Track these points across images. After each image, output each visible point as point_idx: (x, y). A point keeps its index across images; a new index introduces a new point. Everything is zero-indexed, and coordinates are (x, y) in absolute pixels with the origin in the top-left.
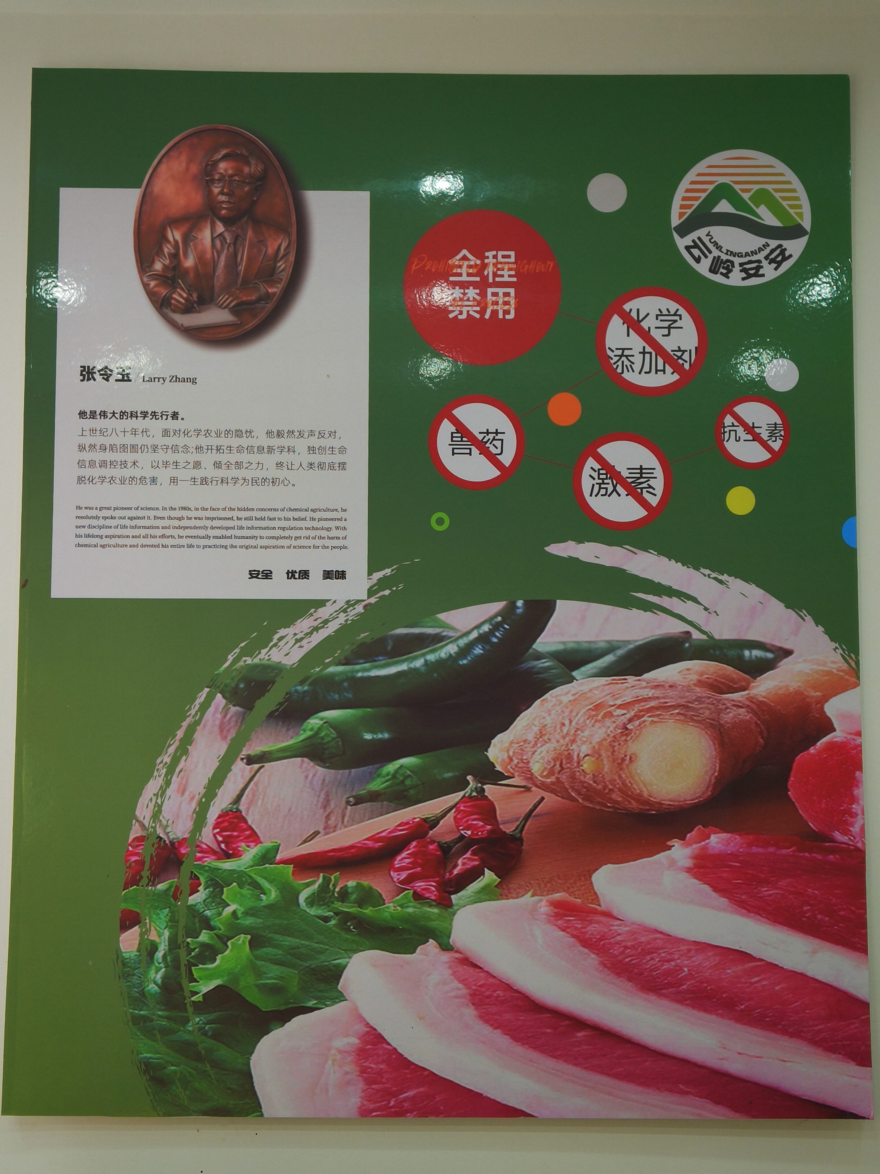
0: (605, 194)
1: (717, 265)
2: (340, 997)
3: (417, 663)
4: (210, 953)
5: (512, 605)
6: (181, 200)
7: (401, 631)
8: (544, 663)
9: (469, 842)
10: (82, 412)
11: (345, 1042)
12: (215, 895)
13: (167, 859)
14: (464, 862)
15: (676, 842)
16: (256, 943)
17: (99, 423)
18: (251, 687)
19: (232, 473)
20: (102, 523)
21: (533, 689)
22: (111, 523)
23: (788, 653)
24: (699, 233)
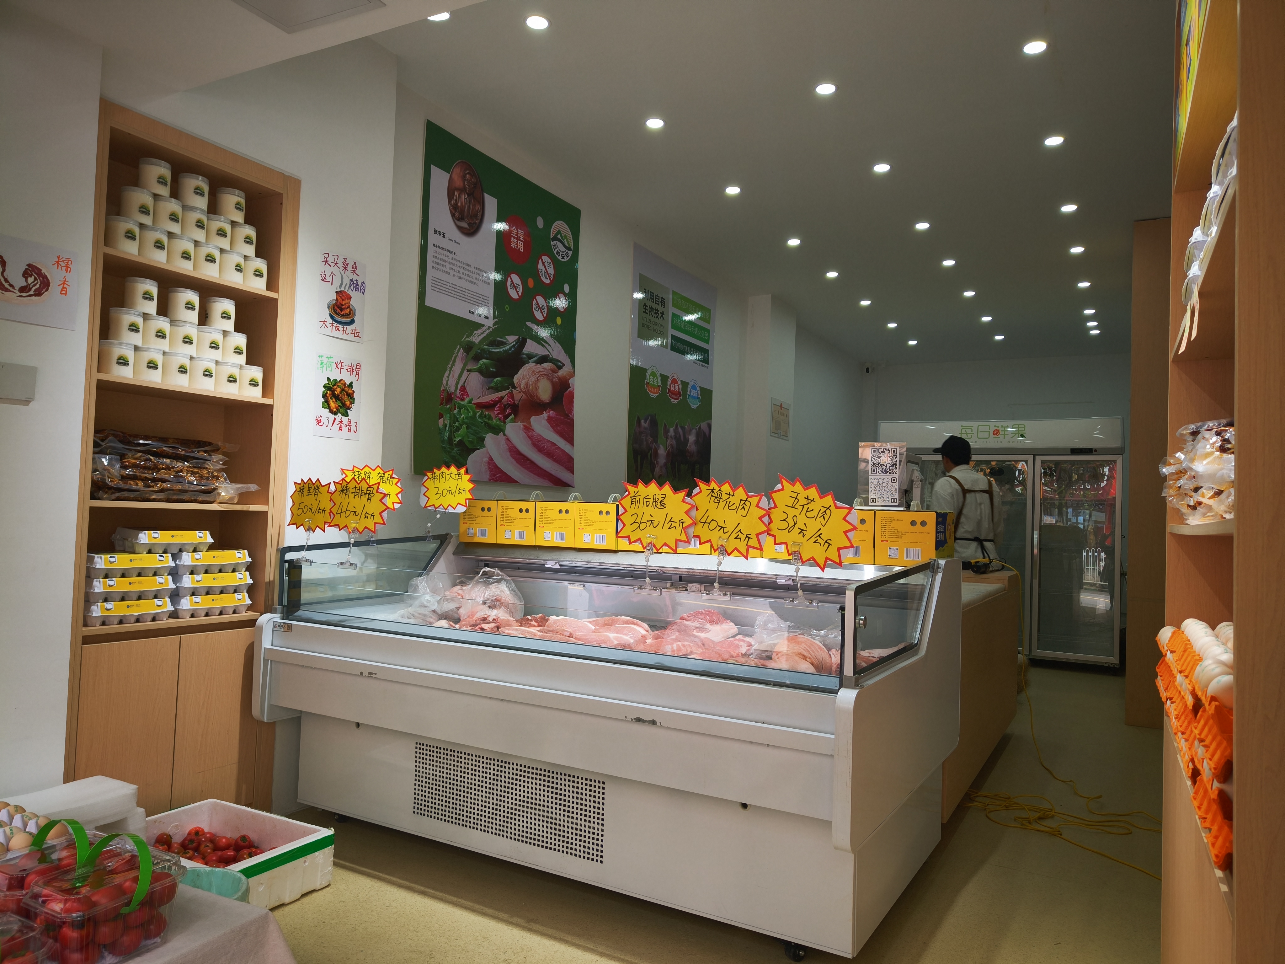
0: (540, 223)
1: (558, 253)
2: (484, 446)
3: (502, 350)
4: (458, 429)
5: (519, 337)
6: (458, 183)
7: (499, 339)
8: (524, 356)
9: (509, 405)
10: (434, 245)
11: (486, 459)
12: (459, 411)
13: (449, 398)
14: (508, 411)
15: (544, 412)
16: (468, 428)
17: (437, 249)
18: (468, 348)
19: (466, 277)
20: (437, 283)
21: (521, 363)
22: (439, 284)
23: (564, 365)
24: (555, 242)
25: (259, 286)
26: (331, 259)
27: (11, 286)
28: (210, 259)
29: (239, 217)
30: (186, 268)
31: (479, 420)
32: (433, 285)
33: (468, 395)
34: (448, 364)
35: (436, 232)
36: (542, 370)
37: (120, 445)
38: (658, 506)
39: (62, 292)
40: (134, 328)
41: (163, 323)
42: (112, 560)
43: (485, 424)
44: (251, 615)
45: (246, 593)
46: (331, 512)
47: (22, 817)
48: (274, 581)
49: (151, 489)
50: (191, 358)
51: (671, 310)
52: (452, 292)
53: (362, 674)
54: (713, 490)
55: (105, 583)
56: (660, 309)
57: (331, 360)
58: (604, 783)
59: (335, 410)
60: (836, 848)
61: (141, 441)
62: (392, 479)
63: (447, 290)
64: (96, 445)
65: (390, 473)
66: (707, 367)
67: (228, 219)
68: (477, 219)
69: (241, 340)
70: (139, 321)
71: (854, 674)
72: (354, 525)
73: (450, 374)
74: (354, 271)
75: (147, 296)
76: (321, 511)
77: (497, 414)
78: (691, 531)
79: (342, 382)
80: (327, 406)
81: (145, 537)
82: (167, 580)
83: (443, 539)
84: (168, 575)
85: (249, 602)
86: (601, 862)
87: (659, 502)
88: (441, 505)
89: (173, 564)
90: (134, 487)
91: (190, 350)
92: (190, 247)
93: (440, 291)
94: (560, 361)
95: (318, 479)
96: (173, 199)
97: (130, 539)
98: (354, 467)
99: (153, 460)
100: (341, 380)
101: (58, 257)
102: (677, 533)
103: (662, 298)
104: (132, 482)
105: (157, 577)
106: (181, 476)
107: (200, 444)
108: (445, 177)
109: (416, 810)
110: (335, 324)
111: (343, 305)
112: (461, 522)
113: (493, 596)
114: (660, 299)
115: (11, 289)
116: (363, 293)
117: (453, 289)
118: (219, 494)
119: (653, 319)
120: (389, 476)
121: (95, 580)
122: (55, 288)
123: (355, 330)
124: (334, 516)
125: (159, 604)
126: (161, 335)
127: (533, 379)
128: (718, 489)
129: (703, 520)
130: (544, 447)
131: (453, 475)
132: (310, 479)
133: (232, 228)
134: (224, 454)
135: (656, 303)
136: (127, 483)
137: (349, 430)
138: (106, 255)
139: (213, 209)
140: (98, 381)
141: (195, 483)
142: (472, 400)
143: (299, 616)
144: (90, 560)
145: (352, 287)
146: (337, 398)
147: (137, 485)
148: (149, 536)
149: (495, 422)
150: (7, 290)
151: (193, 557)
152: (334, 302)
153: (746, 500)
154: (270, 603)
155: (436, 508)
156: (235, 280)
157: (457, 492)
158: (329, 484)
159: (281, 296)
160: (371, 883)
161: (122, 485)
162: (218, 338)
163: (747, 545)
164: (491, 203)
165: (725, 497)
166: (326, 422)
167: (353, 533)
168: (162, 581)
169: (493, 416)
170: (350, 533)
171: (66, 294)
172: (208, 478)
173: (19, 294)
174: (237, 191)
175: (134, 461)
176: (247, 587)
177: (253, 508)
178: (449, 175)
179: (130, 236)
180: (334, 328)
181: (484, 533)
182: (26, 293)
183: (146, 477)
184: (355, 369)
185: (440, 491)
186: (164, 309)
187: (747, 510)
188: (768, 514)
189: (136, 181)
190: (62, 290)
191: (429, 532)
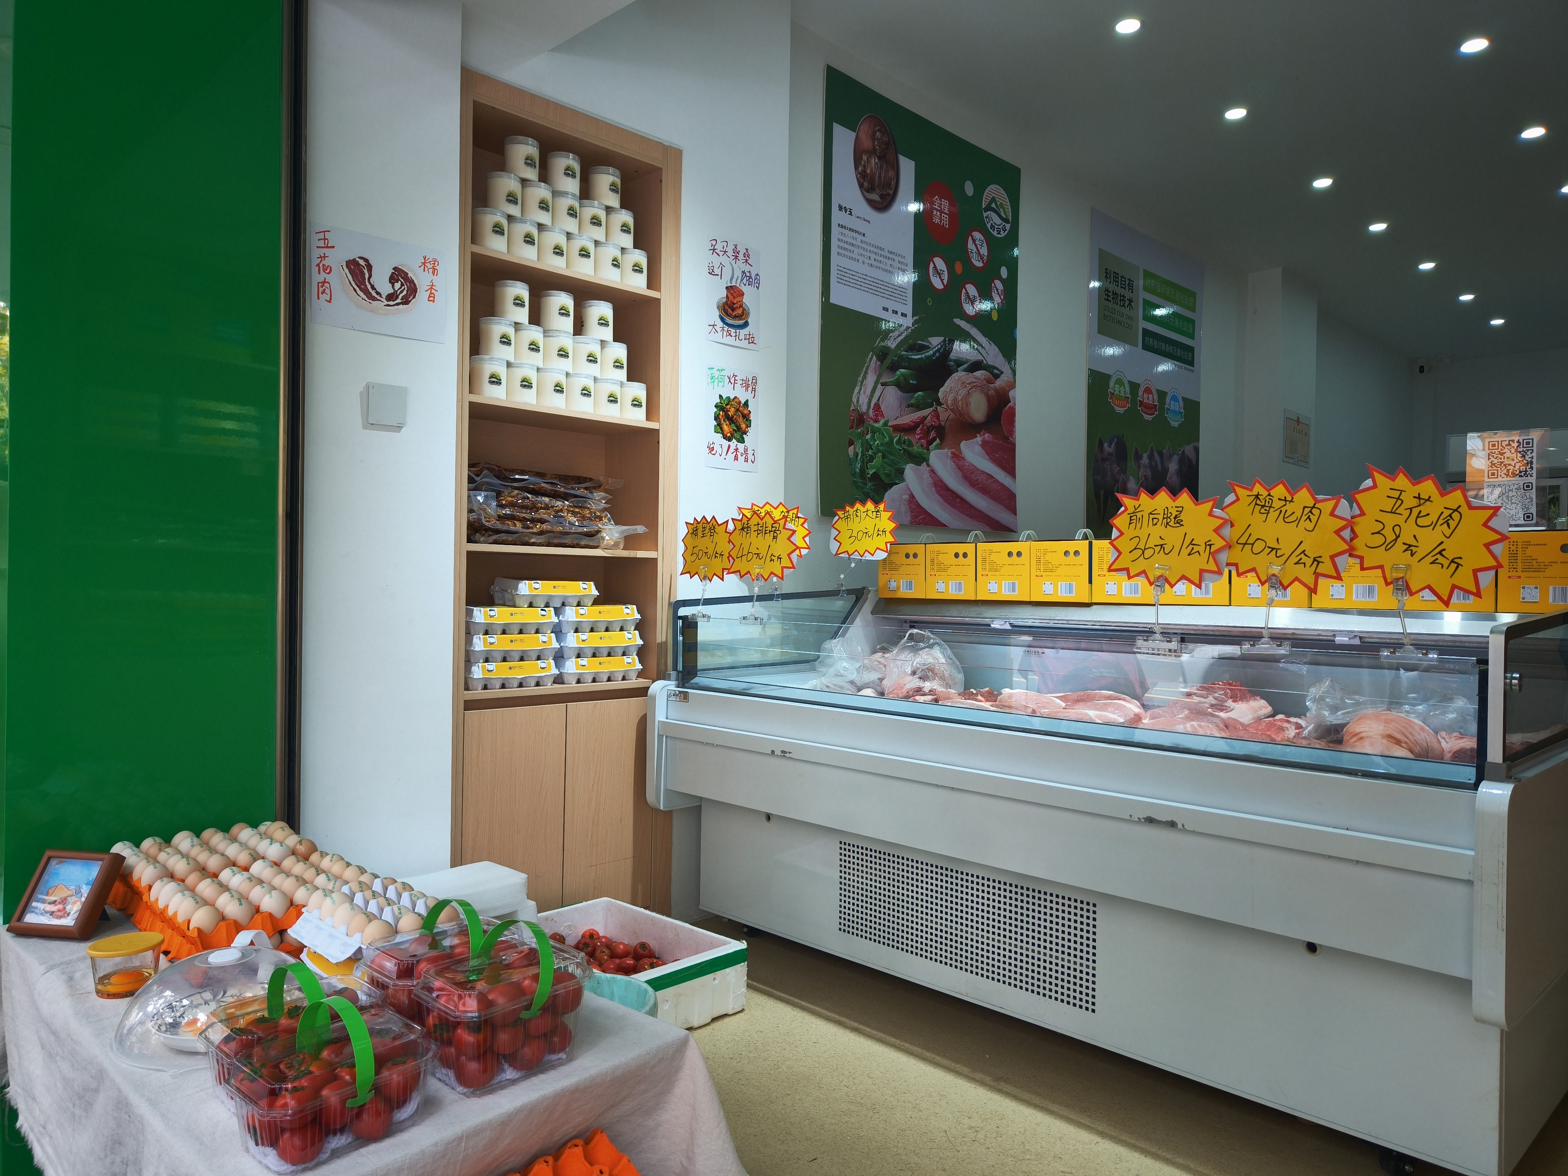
0: (969, 189)
1: (992, 227)
2: (904, 480)
3: (923, 356)
4: (872, 459)
5: (945, 339)
6: (867, 143)
7: (920, 342)
8: (952, 363)
9: (933, 427)
10: (839, 225)
11: (906, 497)
12: (873, 436)
13: (861, 419)
14: (933, 434)
15: (978, 435)
16: (884, 457)
17: (843, 230)
18: (883, 354)
19: (879, 265)
20: (844, 274)
21: (949, 372)
22: (846, 275)
23: (1003, 373)
24: (989, 213)
25: (637, 284)
26: (719, 247)
27: (378, 293)
28: (584, 253)
29: (614, 200)
30: (556, 265)
31: (897, 447)
32: (839, 276)
33: (882, 416)
34: (859, 376)
35: (840, 208)
36: (974, 380)
37: (496, 481)
38: (1172, 524)
39: (430, 299)
40: (505, 341)
41: (535, 333)
42: (492, 613)
43: (904, 452)
44: (642, 682)
45: (636, 657)
46: (730, 555)
47: (411, 895)
48: (666, 642)
49: (530, 530)
50: (568, 374)
51: (1143, 295)
52: (862, 284)
53: (773, 752)
54: (1257, 496)
55: (485, 640)
56: (1128, 294)
57: (723, 373)
58: (1094, 905)
59: (729, 435)
60: (1479, 1020)
61: (517, 477)
62: (797, 519)
63: (855, 282)
64: (471, 480)
65: (795, 511)
66: (1192, 371)
67: (602, 204)
68: (891, 189)
69: (620, 351)
70: (511, 331)
71: (1504, 760)
72: (758, 571)
73: (861, 388)
74: (747, 260)
75: (518, 302)
76: (718, 555)
77: (920, 439)
78: (1223, 557)
79: (736, 400)
80: (719, 430)
81: (525, 588)
82: (550, 638)
83: (859, 595)
84: (552, 632)
85: (640, 667)
86: (1093, 1011)
87: (1172, 518)
88: (856, 551)
89: (555, 620)
90: (512, 528)
91: (565, 365)
92: (562, 240)
93: (847, 283)
94: (997, 368)
95: (714, 517)
96: (543, 184)
97: (509, 591)
98: (753, 504)
99: (531, 499)
100: (736, 397)
101: (425, 258)
102: (1201, 561)
103: (1129, 280)
104: (510, 523)
105: (540, 635)
106: (562, 517)
107: (580, 480)
108: (850, 136)
109: (842, 927)
110: (726, 328)
111: (734, 304)
112: (880, 572)
113: (924, 665)
114: (1127, 282)
115: (379, 298)
116: (758, 288)
117: (864, 281)
118: (603, 538)
119: (1117, 308)
120: (794, 516)
121: (475, 637)
122: (422, 294)
123: (749, 335)
124: (734, 560)
125: (542, 666)
126: (534, 347)
127: (963, 392)
128: (1265, 493)
129: (1243, 540)
130: (977, 480)
131: (870, 513)
132: (704, 517)
133: (607, 215)
134: (606, 491)
135: (1121, 287)
136: (504, 524)
137: (746, 460)
138: (474, 255)
139: (586, 193)
140: (470, 403)
141: (577, 524)
142: (887, 421)
143: (697, 684)
144: (469, 613)
145: (744, 281)
146: (731, 420)
147: (515, 525)
148: (530, 586)
149: (916, 449)
150: (374, 299)
151: (577, 612)
152: (725, 300)
153: (1314, 507)
154: (663, 667)
155: (850, 556)
156: (611, 277)
157: (876, 534)
158: (727, 522)
159: (664, 295)
160: (792, 1012)
161: (499, 526)
162: (596, 349)
163: (1315, 572)
164: (907, 168)
165: (1277, 504)
166: (719, 451)
167: (757, 580)
168: (545, 639)
169: (914, 442)
170: (753, 580)
171: (434, 301)
172: (590, 519)
173: (386, 303)
174: (611, 170)
175: (510, 499)
176: (637, 649)
177: (641, 554)
178: (854, 135)
179: (498, 230)
180: (725, 333)
181: (910, 585)
182: (393, 301)
183: (524, 517)
184: (751, 384)
185: (855, 534)
186: (536, 318)
187: (1314, 521)
188: (1350, 524)
189: (502, 166)
190: (430, 297)
191: (842, 585)
